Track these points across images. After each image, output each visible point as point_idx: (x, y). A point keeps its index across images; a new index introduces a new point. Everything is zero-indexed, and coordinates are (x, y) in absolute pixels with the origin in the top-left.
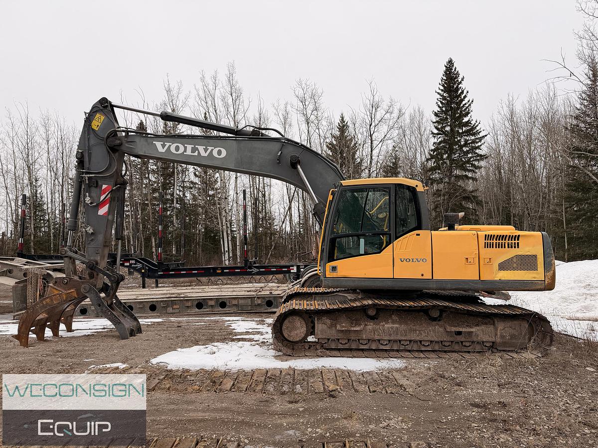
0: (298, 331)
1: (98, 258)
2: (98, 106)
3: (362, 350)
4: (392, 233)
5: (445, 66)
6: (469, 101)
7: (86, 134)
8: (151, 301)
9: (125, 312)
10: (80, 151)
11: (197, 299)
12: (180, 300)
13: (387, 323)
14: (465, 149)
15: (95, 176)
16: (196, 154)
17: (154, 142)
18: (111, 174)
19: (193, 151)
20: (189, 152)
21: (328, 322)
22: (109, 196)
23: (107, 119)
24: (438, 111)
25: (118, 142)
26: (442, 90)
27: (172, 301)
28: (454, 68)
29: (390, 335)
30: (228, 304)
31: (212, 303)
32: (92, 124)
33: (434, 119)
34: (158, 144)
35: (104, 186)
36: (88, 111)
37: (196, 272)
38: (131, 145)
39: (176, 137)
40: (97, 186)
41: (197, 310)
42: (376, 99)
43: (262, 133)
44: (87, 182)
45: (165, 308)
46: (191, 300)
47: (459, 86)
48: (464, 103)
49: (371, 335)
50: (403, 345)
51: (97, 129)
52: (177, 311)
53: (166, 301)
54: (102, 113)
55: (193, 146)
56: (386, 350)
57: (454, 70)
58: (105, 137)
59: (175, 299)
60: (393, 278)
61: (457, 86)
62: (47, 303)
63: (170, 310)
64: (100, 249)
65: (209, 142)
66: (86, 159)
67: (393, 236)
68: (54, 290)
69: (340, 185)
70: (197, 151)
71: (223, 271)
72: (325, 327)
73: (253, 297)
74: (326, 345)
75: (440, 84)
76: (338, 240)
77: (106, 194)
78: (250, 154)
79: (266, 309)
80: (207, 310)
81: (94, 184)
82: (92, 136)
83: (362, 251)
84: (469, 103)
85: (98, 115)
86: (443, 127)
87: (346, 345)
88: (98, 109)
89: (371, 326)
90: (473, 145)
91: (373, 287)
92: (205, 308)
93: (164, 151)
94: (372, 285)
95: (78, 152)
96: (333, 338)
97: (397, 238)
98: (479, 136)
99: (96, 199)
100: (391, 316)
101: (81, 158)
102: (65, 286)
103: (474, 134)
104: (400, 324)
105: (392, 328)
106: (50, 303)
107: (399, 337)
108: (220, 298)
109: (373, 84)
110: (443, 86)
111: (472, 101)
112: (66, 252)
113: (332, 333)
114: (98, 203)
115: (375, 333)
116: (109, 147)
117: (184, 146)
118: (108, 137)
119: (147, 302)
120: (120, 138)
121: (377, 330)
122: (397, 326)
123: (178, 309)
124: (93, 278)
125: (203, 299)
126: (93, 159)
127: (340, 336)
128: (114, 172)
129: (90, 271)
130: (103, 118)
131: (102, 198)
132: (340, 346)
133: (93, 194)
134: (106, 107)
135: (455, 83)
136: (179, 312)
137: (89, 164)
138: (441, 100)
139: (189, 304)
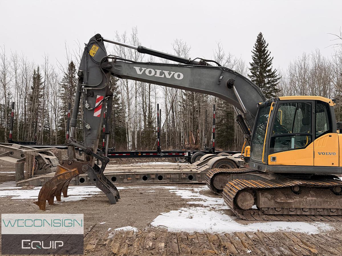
0: (248, 202)
1: (93, 147)
2: (94, 40)
3: (290, 215)
4: (313, 134)
5: (257, 37)
6: (270, 58)
7: (86, 60)
8: (113, 175)
9: (108, 184)
10: (80, 71)
11: (144, 174)
12: (132, 174)
13: (308, 197)
14: (268, 85)
15: (92, 89)
16: (163, 76)
17: (134, 67)
18: (104, 88)
19: (161, 74)
20: (158, 75)
21: (269, 196)
22: (102, 103)
23: (100, 49)
24: (253, 63)
25: (110, 65)
26: (255, 51)
27: (127, 174)
28: (263, 38)
29: (311, 205)
30: (163, 177)
31: (154, 176)
32: (90, 52)
33: (251, 67)
34: (137, 69)
35: (98, 97)
36: (87, 43)
37: (125, 154)
38: (118, 68)
39: (150, 64)
40: (93, 96)
41: (143, 181)
42: (221, 53)
43: (207, 63)
44: (86, 93)
45: (122, 179)
46: (140, 174)
47: (266, 49)
48: (268, 58)
49: (298, 205)
50: (318, 211)
51: (93, 56)
52: (130, 181)
53: (123, 174)
54: (97, 44)
55: (161, 71)
56: (306, 215)
57: (262, 39)
58: (100, 61)
59: (129, 173)
60: (314, 166)
61: (264, 49)
62: (60, 179)
63: (125, 181)
64: (95, 140)
65: (172, 68)
66: (85, 77)
67: (313, 137)
68: (62, 169)
69: (278, 99)
70: (163, 75)
71: (142, 154)
72: (266, 199)
73: (180, 173)
74: (266, 212)
75: (254, 47)
76: (277, 138)
77: (100, 102)
78: (199, 78)
79: (189, 181)
80: (150, 181)
81: (90, 95)
82: (90, 60)
83: (293, 147)
84: (270, 59)
85: (94, 46)
86: (255, 72)
87: (280, 212)
88: (94, 42)
89: (297, 199)
90: (273, 83)
91: (300, 172)
92: (149, 180)
93: (141, 73)
94: (300, 170)
95: (79, 71)
96: (272, 207)
97: (316, 138)
98: (276, 78)
99: (92, 105)
100: (309, 192)
101: (81, 76)
102: (70, 166)
103: (273, 77)
104: (317, 197)
105: (312, 200)
106: (63, 179)
107: (316, 207)
108: (159, 174)
109: (220, 45)
110: (256, 48)
111: (273, 58)
112: (70, 142)
113: (272, 204)
114: (94, 108)
115: (300, 204)
116: (102, 69)
117: (155, 71)
118: (102, 62)
119: (110, 175)
120: (110, 63)
121: (302, 202)
122: (315, 198)
123: (131, 180)
124: (89, 160)
125: (148, 174)
126: (90, 77)
127: (277, 206)
128: (106, 87)
129: (87, 155)
130: (97, 48)
131: (97, 104)
132: (276, 213)
133: (90, 102)
134: (99, 41)
135: (263, 47)
136: (131, 183)
137: (88, 80)
138: (255, 57)
139: (138, 177)
